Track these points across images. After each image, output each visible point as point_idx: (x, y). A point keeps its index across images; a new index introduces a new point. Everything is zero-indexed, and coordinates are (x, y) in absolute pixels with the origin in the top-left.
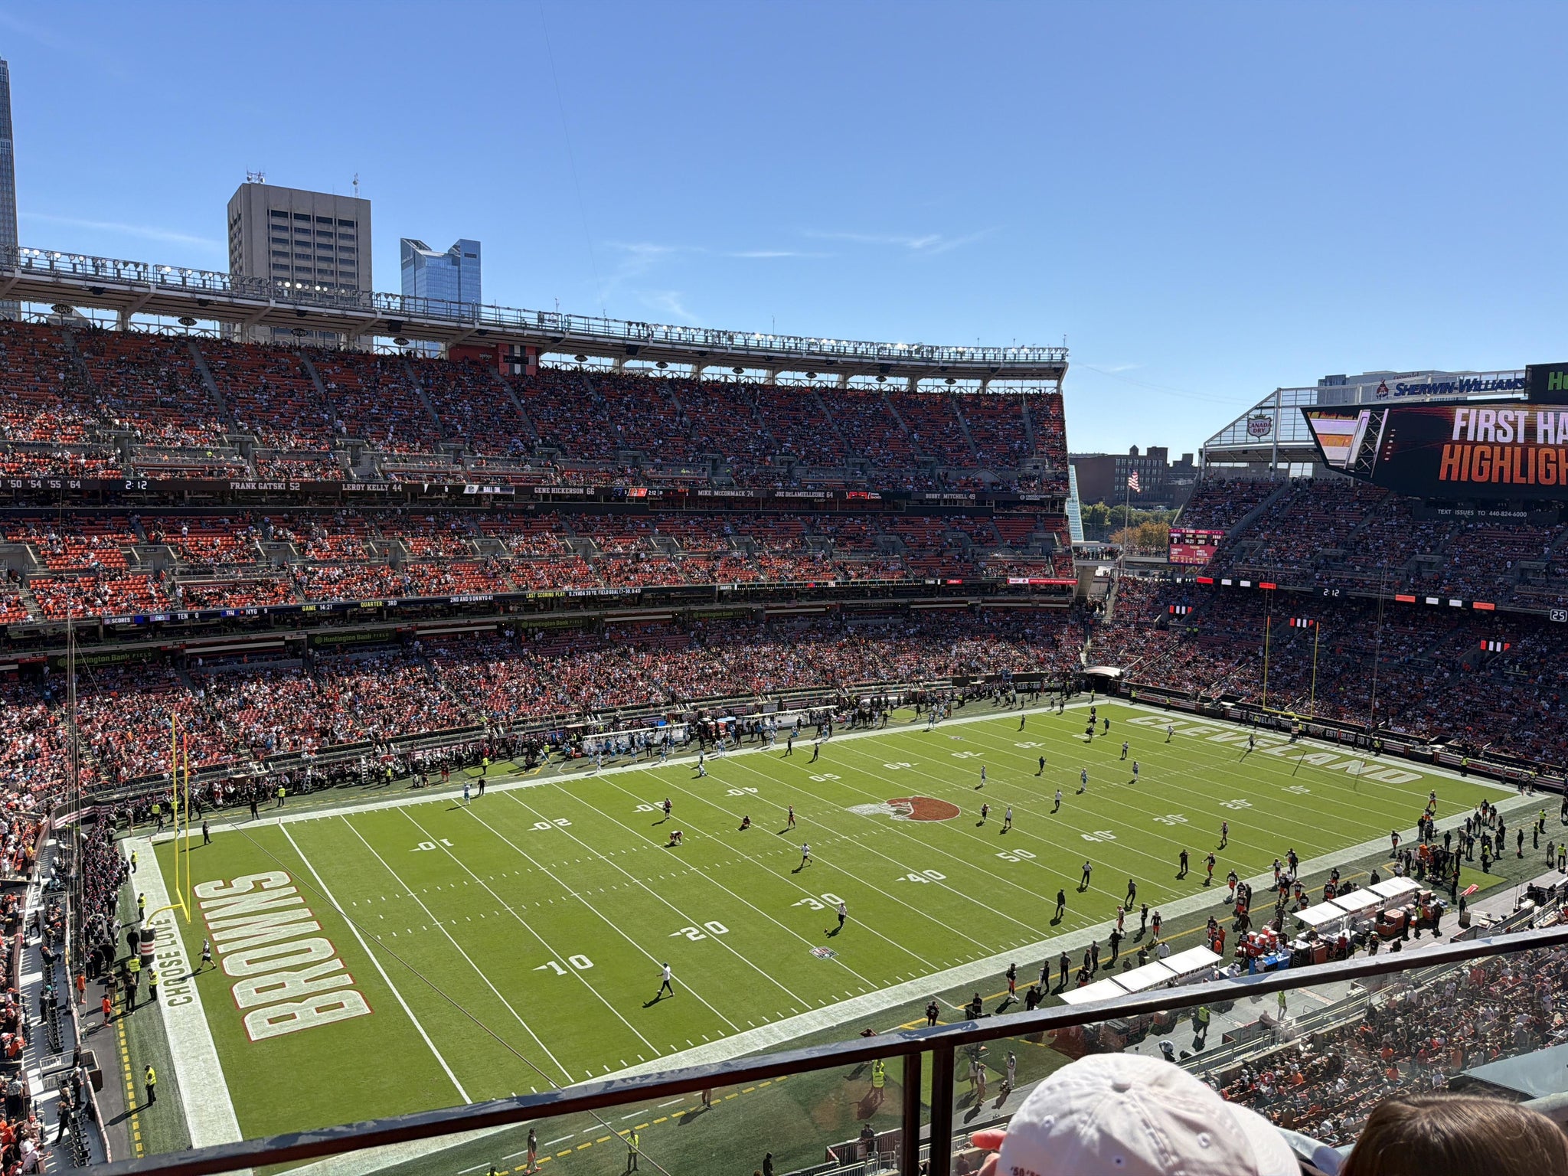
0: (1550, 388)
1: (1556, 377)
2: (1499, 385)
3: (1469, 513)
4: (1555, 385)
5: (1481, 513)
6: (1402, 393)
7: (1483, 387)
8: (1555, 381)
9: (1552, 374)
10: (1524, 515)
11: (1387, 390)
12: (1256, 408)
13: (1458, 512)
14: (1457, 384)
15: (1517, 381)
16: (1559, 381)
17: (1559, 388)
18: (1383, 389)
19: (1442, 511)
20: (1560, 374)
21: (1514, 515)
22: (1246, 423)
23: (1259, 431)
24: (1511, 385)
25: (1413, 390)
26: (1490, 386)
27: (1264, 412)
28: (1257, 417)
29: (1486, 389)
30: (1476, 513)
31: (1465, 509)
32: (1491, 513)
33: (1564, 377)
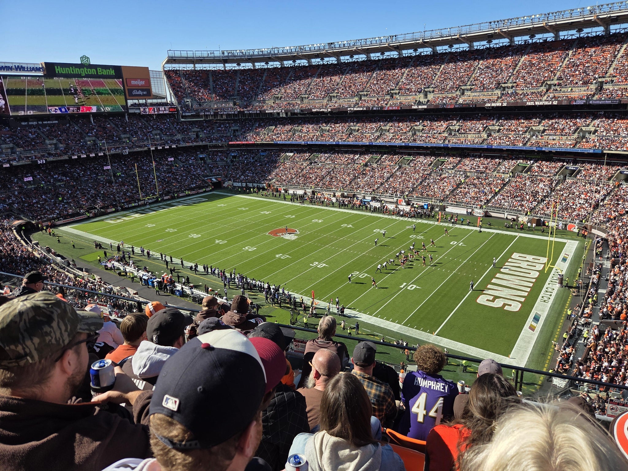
0: (57, 72)
2: (33, 69)
3: (35, 123)
5: (40, 123)
9: (56, 67)
10: (57, 122)
13: (30, 123)
14: (13, 67)
16: (60, 70)
17: (60, 73)
19: (23, 123)
20: (59, 67)
21: (53, 122)
24: (38, 69)
26: (29, 69)
29: (27, 70)
31: (33, 122)
32: (44, 122)
33: (61, 68)
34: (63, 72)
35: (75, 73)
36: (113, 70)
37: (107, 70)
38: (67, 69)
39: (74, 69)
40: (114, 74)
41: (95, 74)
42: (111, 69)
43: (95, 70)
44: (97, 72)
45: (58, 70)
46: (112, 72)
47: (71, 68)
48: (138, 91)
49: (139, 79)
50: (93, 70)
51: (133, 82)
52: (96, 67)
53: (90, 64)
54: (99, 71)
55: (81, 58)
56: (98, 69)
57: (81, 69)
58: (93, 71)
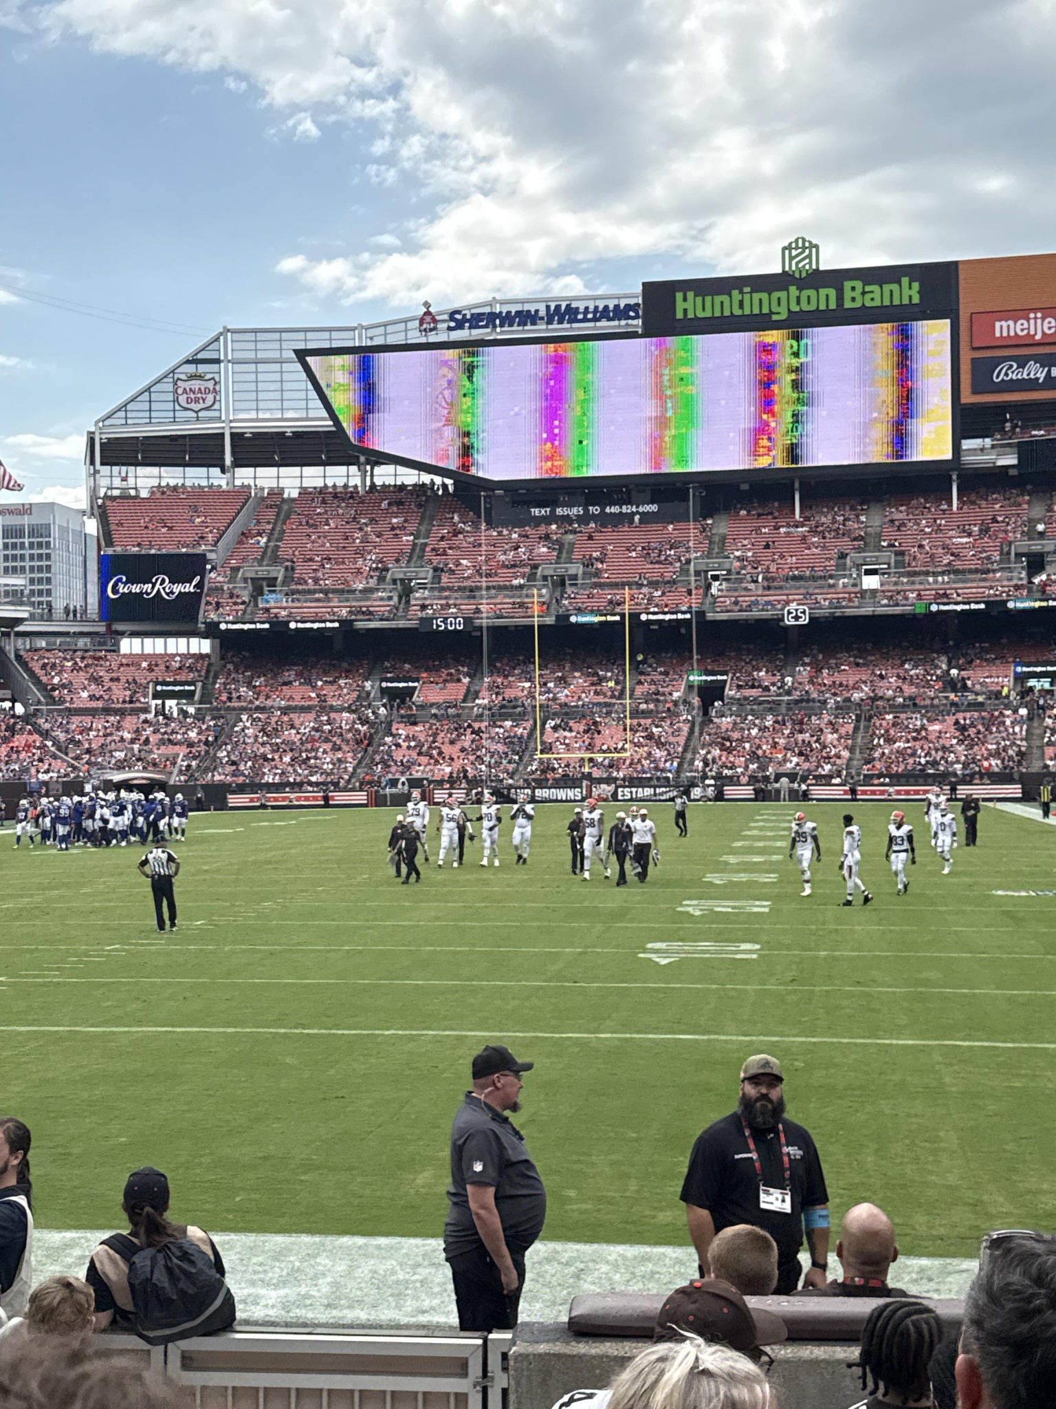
0: (679, 315)
1: (685, 299)
2: (604, 314)
3: (576, 511)
4: (685, 311)
5: (594, 510)
6: (460, 326)
7: (580, 317)
8: (686, 305)
9: (679, 296)
10: (654, 506)
11: (435, 321)
12: (188, 362)
13: (559, 511)
14: (543, 313)
15: (629, 307)
16: (689, 305)
17: (690, 315)
18: (428, 319)
19: (536, 512)
20: (690, 295)
21: (641, 507)
22: (170, 387)
23: (197, 401)
24: (621, 313)
25: (475, 320)
27: (202, 368)
28: (192, 377)
30: (586, 511)
31: (571, 506)
32: (608, 510)
33: (699, 299)
34: (700, 314)
35: (747, 312)
36: (916, 285)
37: (887, 288)
38: (718, 299)
39: (747, 297)
40: (916, 300)
41: (833, 306)
42: (905, 280)
43: (832, 293)
44: (840, 298)
45: (686, 306)
46: (906, 292)
47: (735, 293)
48: (1022, 365)
49: (1035, 310)
50: (823, 292)
51: (1003, 328)
52: (837, 278)
53: (817, 270)
54: (848, 294)
55: (784, 249)
56: (848, 285)
57: (776, 295)
58: (825, 298)
